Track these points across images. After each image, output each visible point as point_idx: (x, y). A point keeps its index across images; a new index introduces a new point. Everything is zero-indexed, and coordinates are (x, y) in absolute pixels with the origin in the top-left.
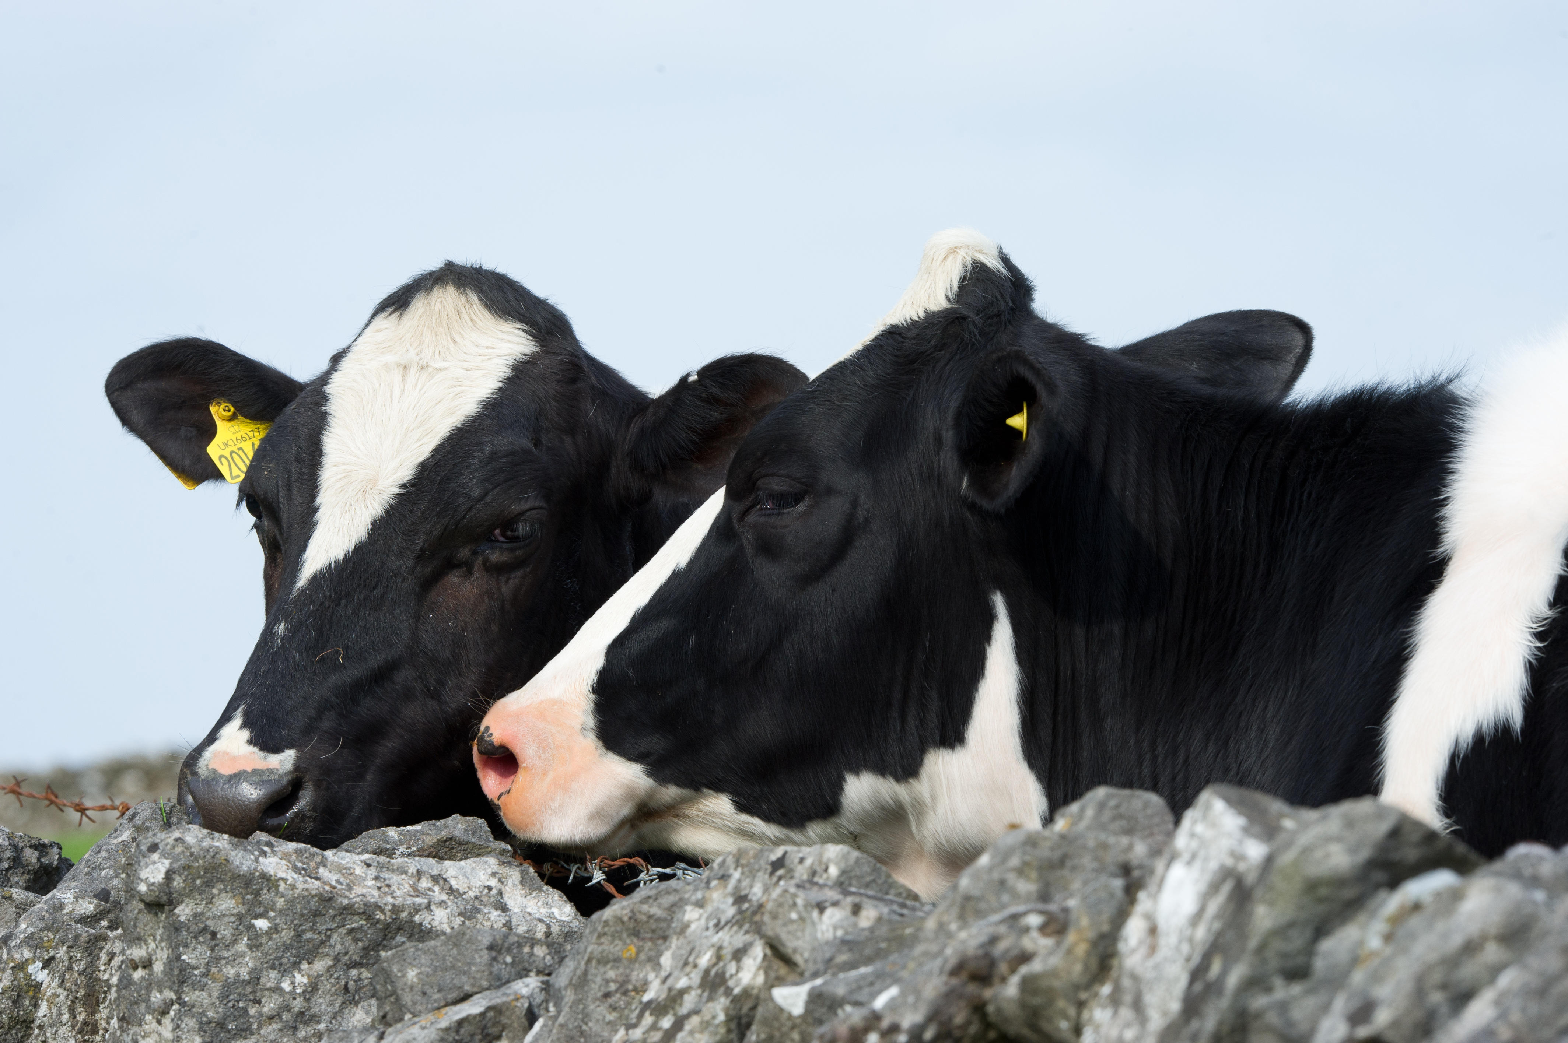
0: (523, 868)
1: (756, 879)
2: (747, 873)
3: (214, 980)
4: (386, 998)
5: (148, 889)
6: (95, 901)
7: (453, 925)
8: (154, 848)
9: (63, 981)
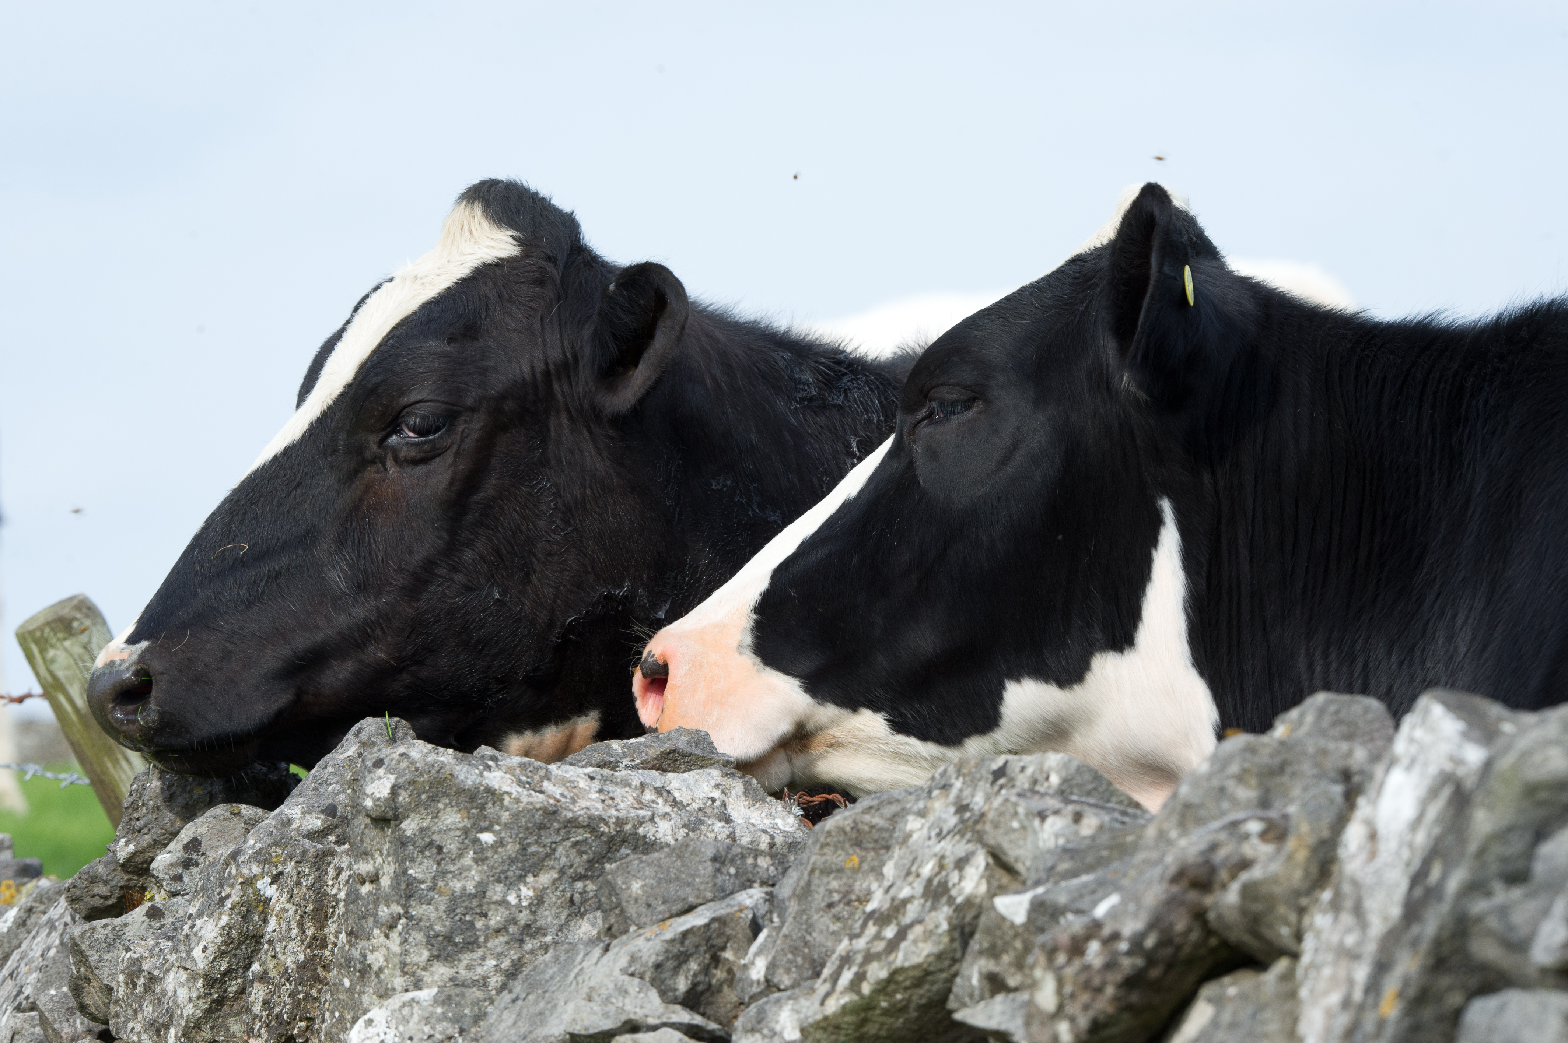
0: (746, 779)
1: (978, 788)
2: (969, 783)
3: (441, 894)
4: (611, 910)
5: (374, 804)
6: (323, 817)
7: (677, 837)
8: (379, 763)
9: (291, 896)
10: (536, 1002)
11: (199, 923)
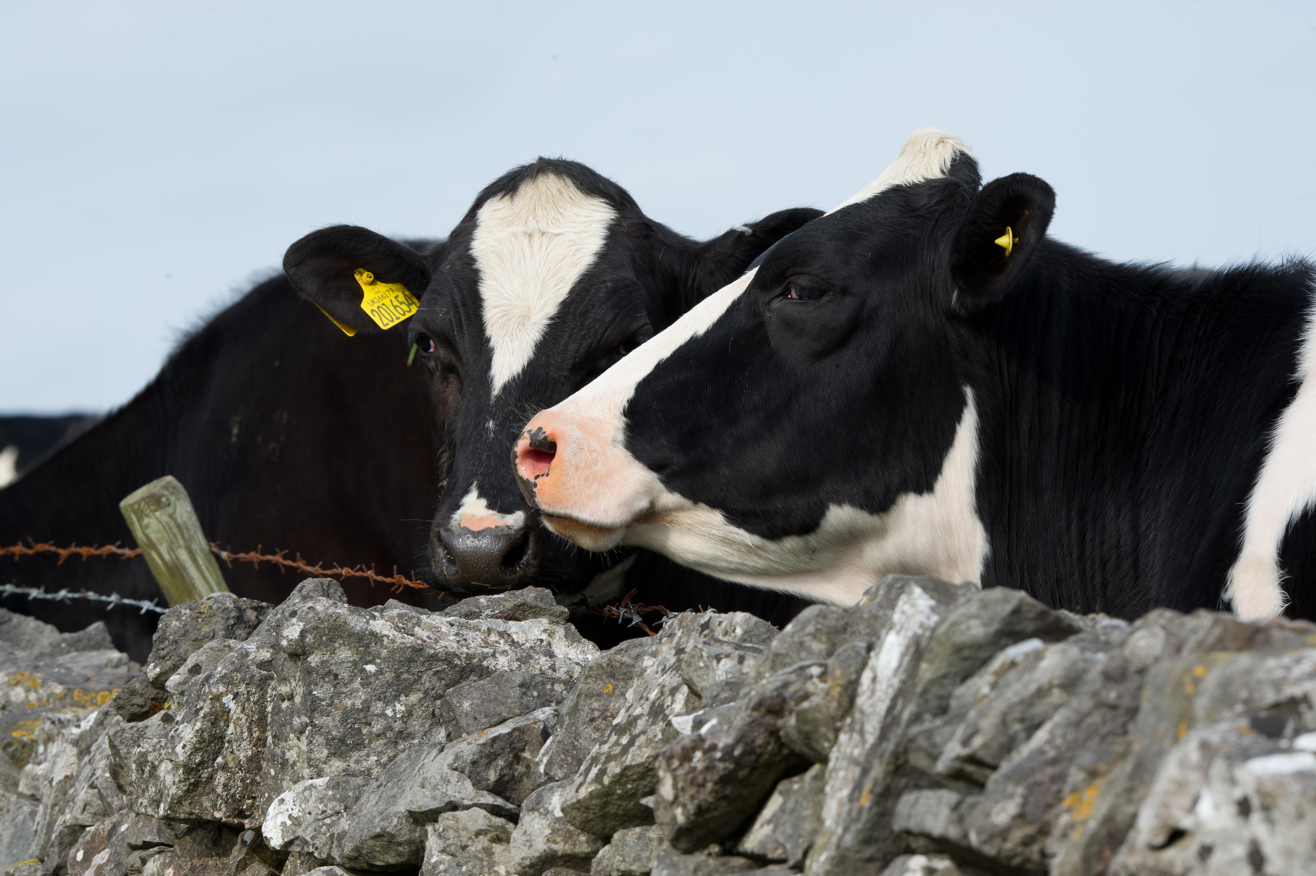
0: (567, 626)
1: (691, 637)
2: (685, 633)
3: (336, 709)
4: (450, 722)
5: (289, 644)
6: (271, 651)
7: (512, 668)
8: (293, 614)
9: (244, 709)
10: (393, 788)
11: (181, 727)
